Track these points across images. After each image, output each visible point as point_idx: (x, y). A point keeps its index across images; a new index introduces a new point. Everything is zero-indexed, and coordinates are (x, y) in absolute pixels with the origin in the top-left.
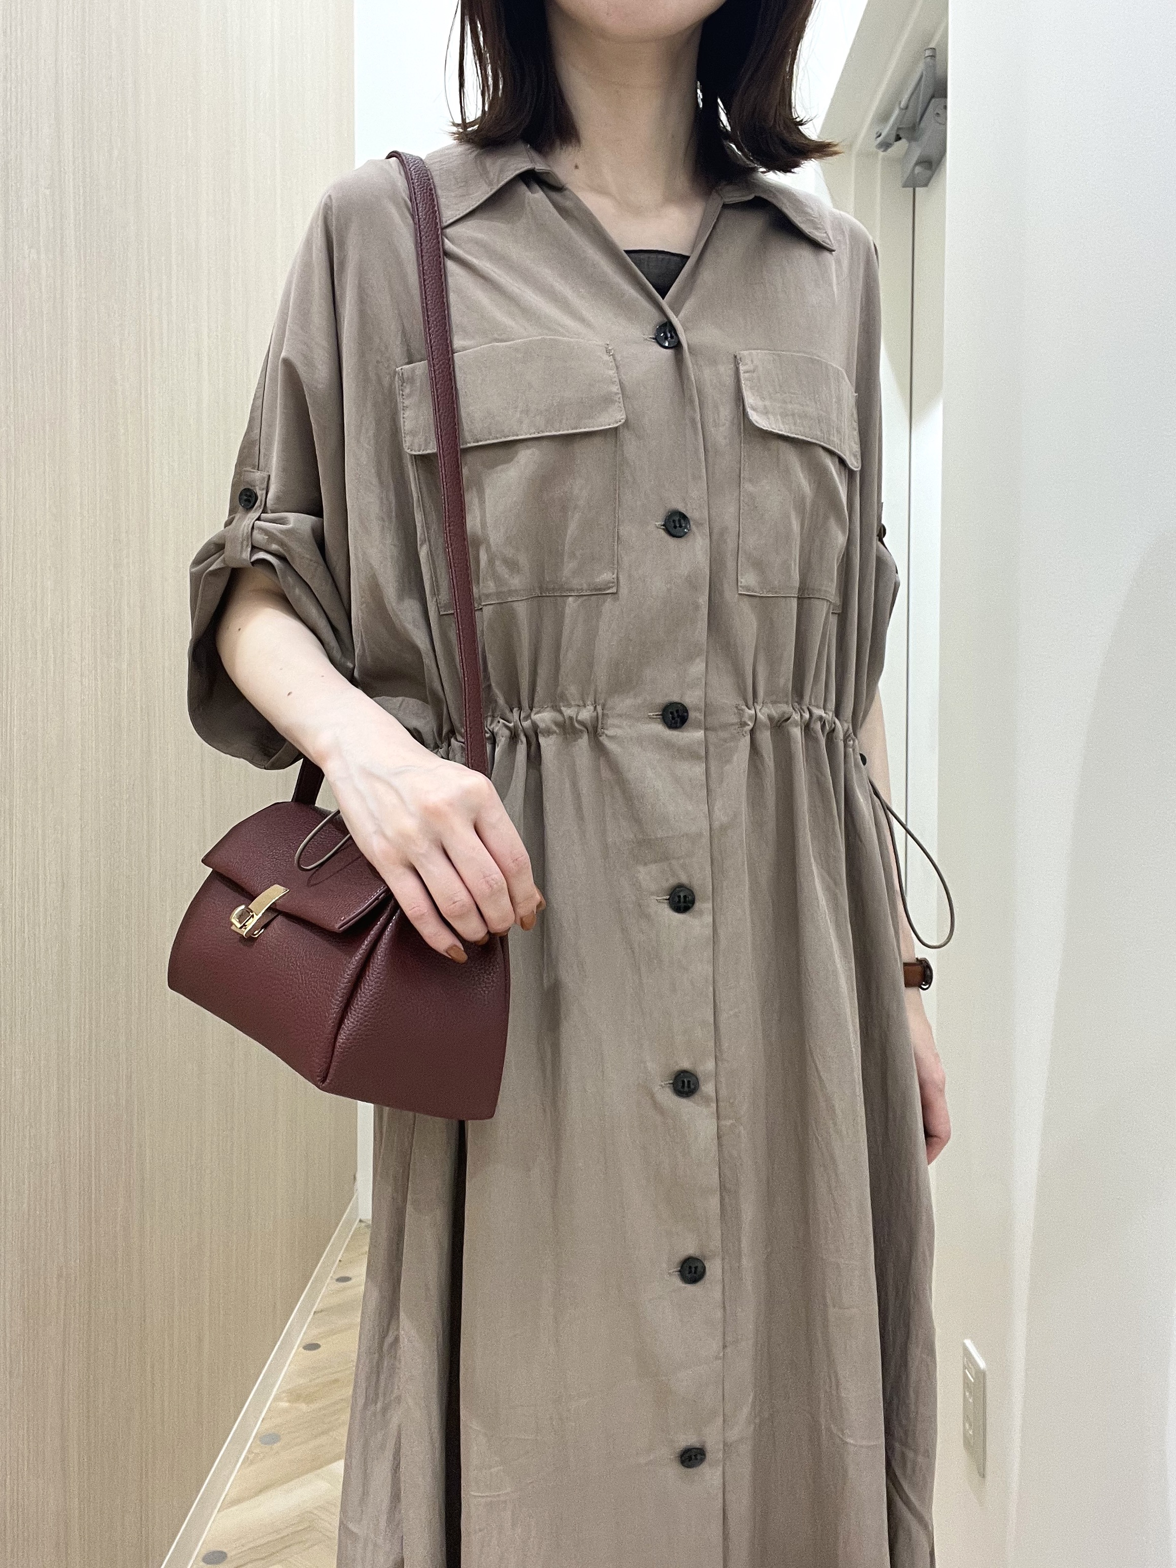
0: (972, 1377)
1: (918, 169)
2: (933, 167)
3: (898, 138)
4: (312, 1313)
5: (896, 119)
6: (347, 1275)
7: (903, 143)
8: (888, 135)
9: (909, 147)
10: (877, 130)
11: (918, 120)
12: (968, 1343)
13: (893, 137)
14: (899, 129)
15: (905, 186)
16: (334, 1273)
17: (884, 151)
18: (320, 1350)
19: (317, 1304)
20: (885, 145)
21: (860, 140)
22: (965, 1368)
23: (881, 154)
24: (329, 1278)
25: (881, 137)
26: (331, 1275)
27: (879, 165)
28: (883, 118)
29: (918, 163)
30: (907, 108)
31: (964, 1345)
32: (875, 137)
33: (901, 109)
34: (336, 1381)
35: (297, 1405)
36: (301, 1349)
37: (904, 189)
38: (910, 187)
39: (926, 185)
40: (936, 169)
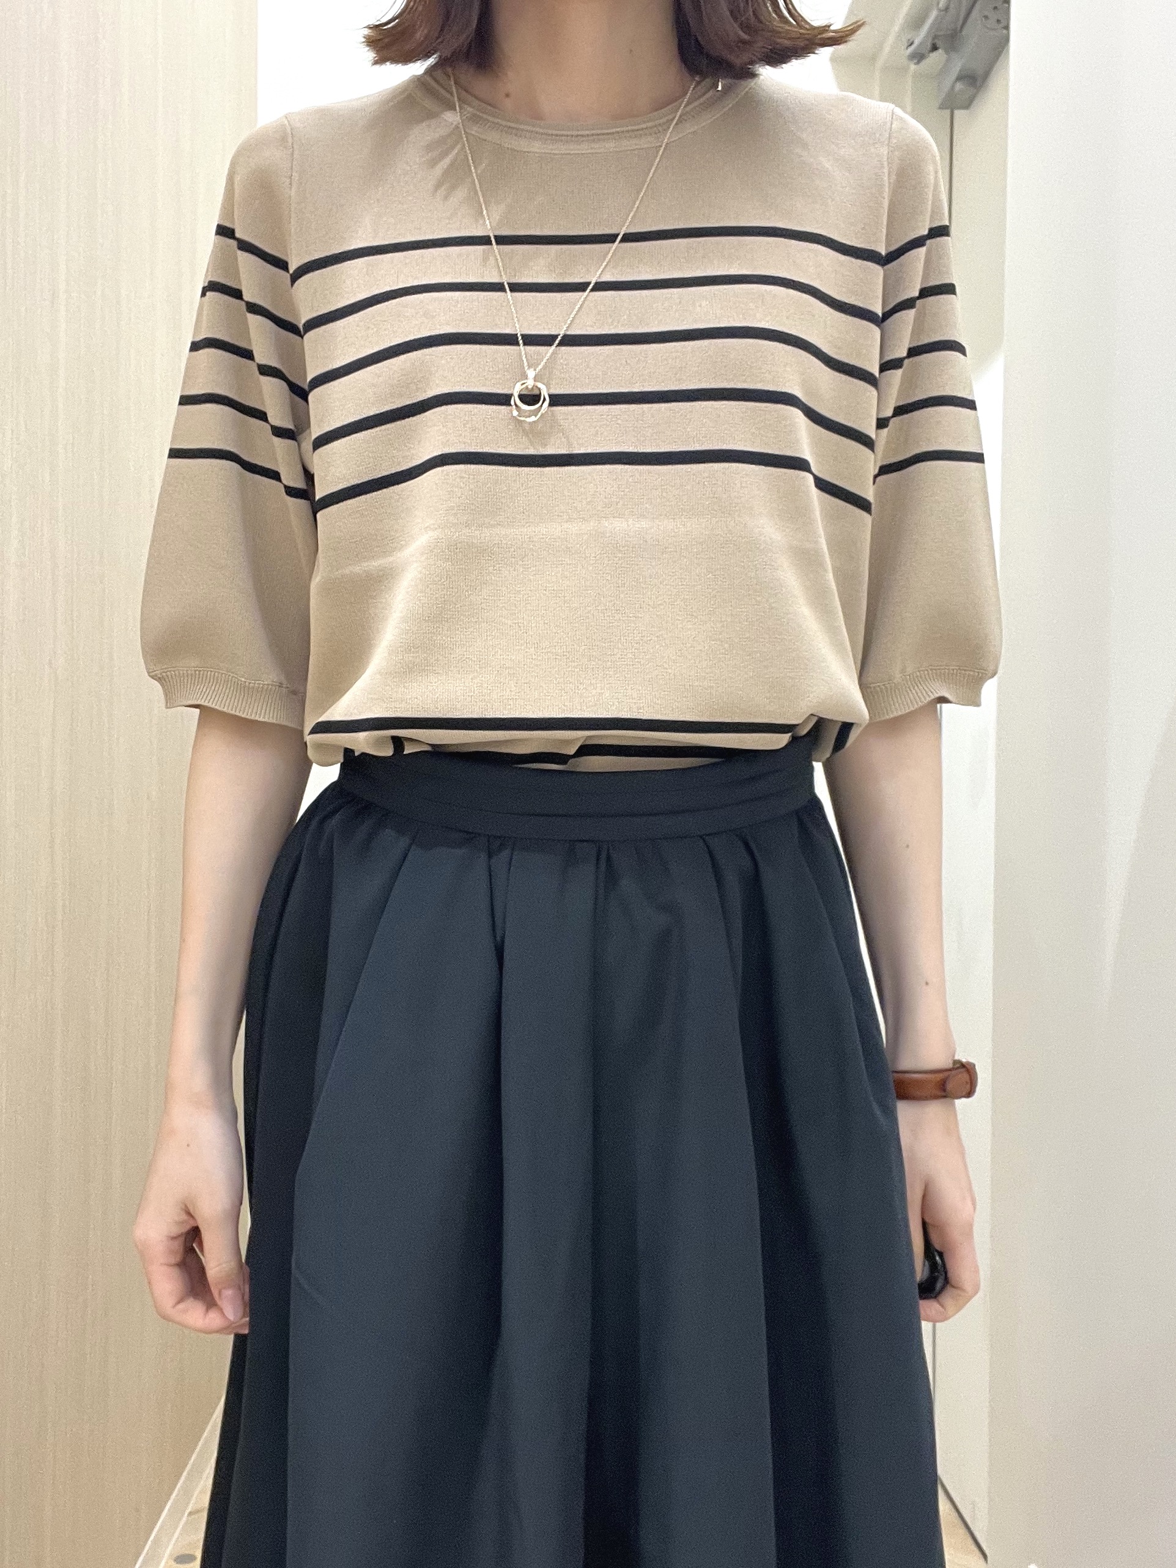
1: (959, 86)
2: (978, 84)
3: (934, 48)
4: (186, 1515)
5: (933, 24)
7: (940, 51)
8: (921, 44)
9: (948, 60)
10: (909, 37)
11: (959, 27)
13: (929, 46)
14: (935, 37)
15: (942, 107)
17: (915, 64)
20: (918, 57)
21: (887, 49)
23: (913, 67)
25: (913, 47)
27: (909, 80)
28: (916, 22)
29: (959, 78)
30: (947, 9)
32: (906, 45)
33: (940, 10)
37: (939, 111)
38: (946, 108)
39: (967, 105)
40: (981, 86)
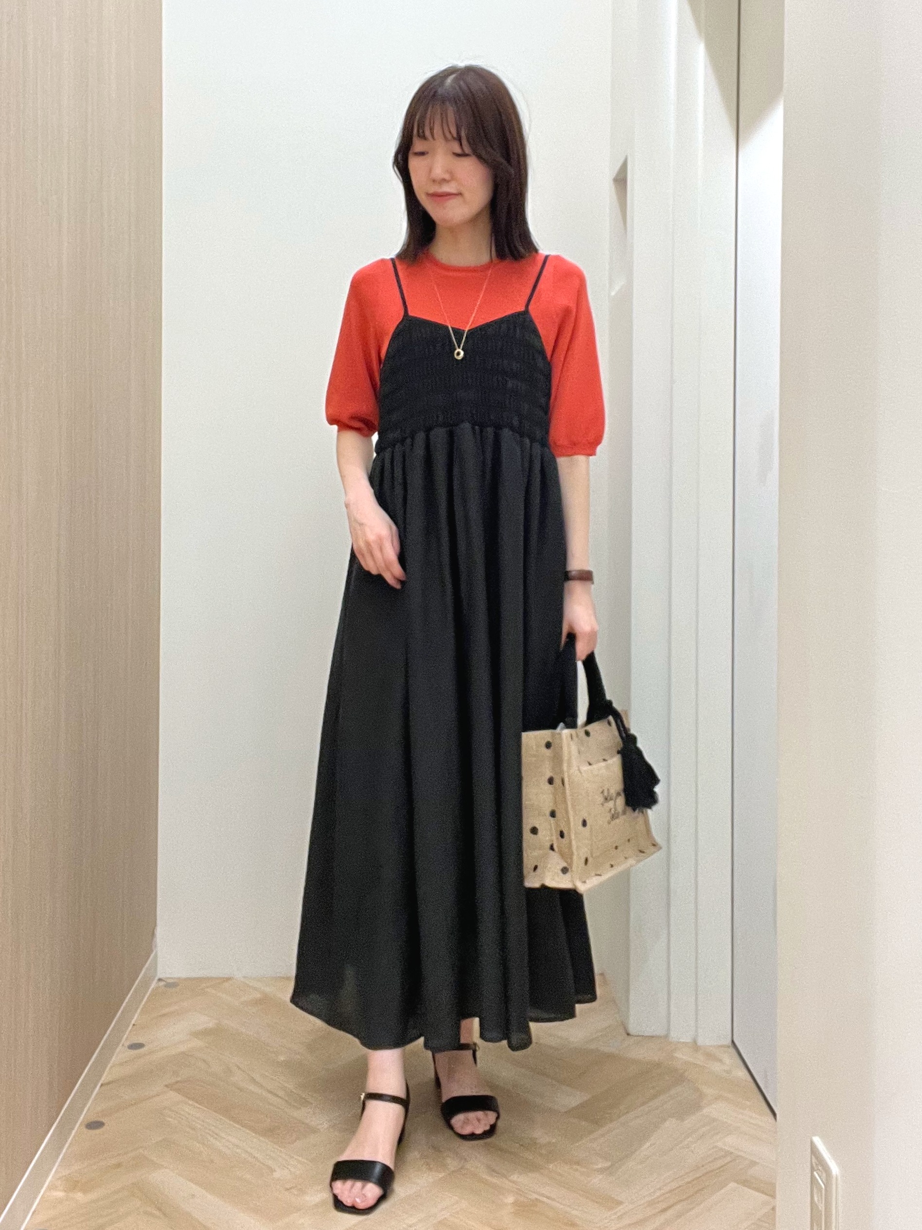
0: (822, 1181)
4: (99, 1085)
6: (141, 1040)
12: (817, 1140)
16: (127, 1039)
18: (105, 1127)
19: (106, 1074)
22: (812, 1169)
24: (121, 1045)
26: (122, 1043)
31: (812, 1143)
34: (119, 1165)
35: (71, 1195)
36: (83, 1128)
